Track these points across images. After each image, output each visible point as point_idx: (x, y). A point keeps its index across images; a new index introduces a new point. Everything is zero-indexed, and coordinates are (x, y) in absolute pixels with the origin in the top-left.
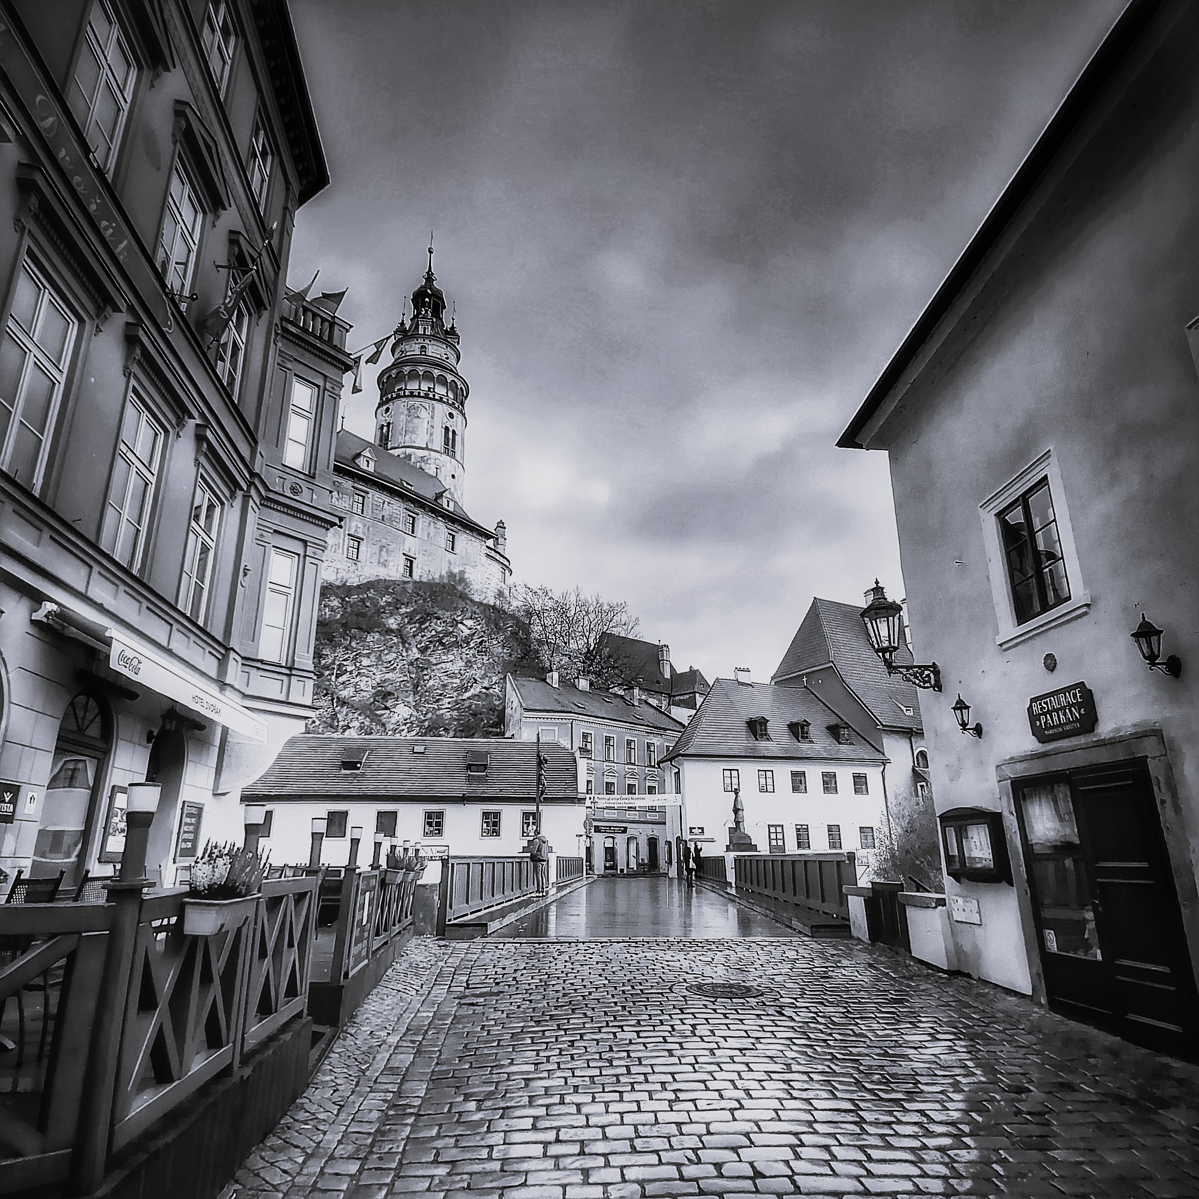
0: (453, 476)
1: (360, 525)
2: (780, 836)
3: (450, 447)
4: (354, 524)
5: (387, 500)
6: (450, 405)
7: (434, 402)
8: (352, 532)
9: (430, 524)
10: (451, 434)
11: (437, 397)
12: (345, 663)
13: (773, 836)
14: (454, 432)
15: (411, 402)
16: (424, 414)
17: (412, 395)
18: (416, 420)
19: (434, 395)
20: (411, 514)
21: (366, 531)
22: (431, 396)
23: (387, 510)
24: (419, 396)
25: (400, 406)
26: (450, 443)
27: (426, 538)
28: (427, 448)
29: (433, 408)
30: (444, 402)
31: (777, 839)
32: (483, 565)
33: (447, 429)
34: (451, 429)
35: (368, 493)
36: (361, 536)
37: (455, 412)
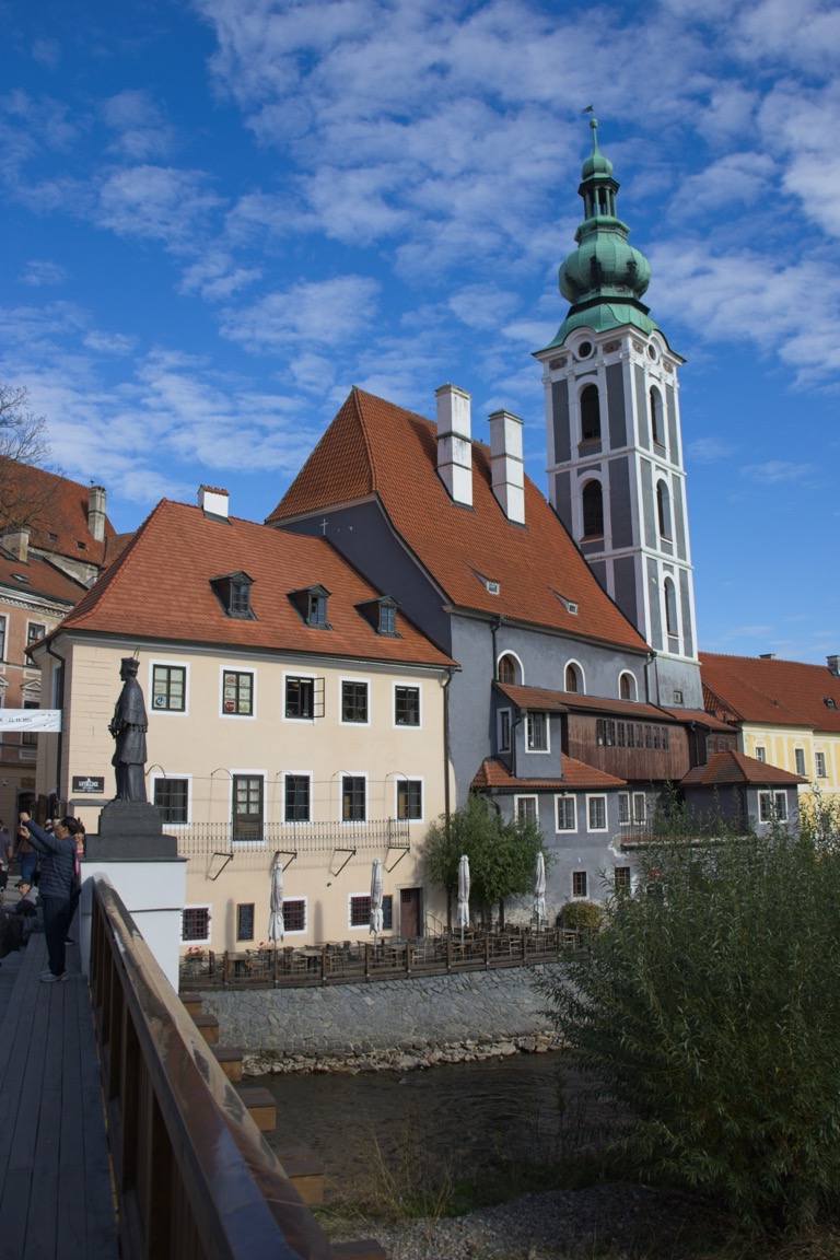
2: (254, 797)
13: (242, 797)
31: (248, 802)
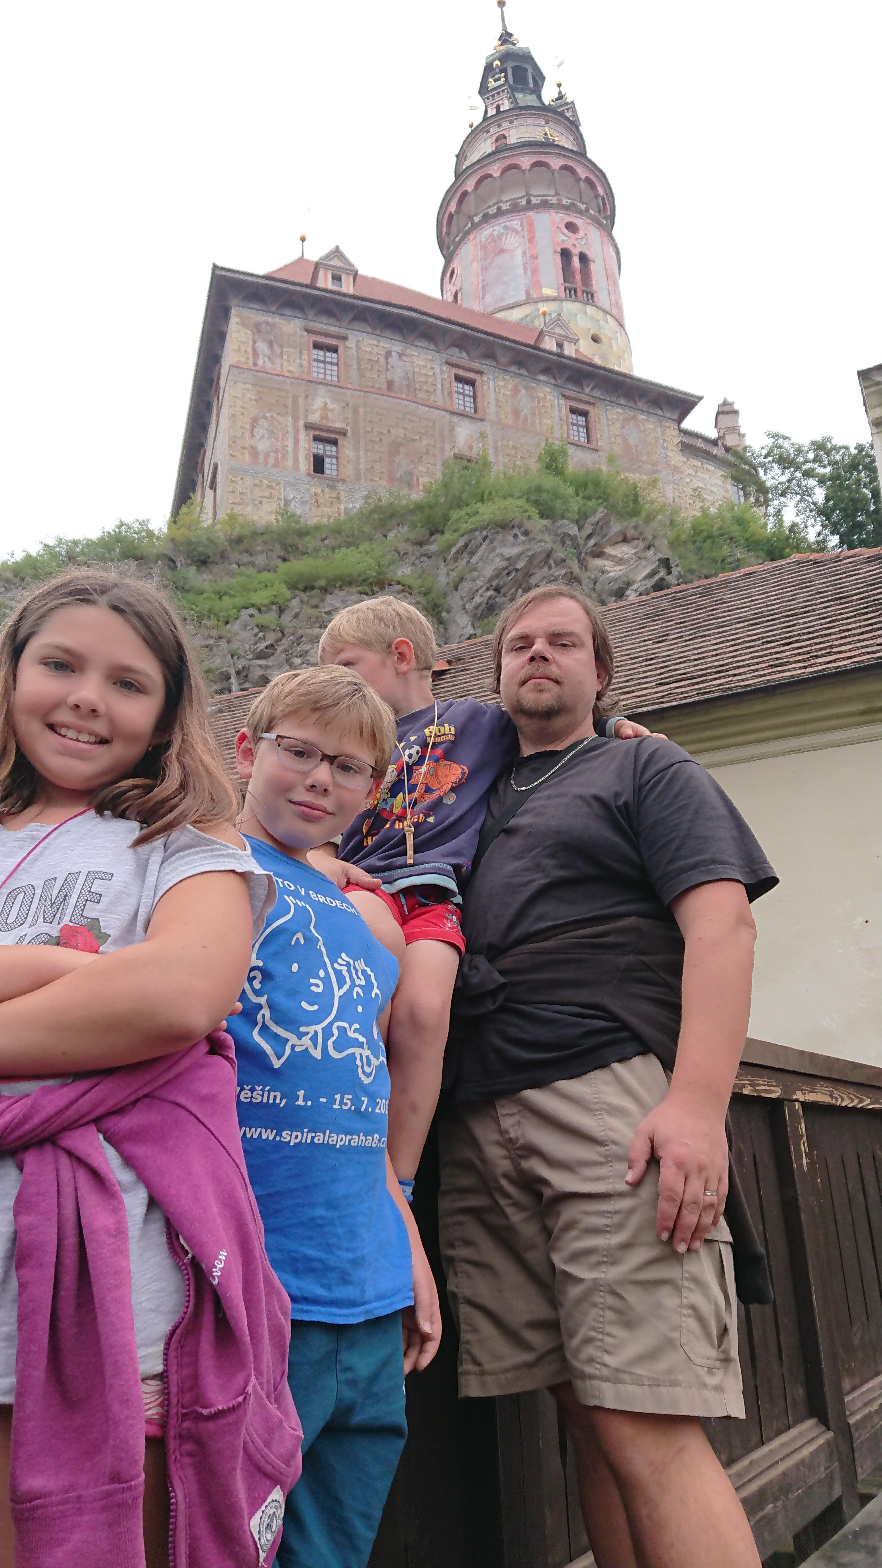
0: (595, 339)
1: (331, 406)
3: (579, 285)
4: (318, 403)
5: (397, 347)
6: (567, 208)
7: (531, 214)
8: (315, 418)
9: (516, 391)
10: (576, 261)
11: (534, 201)
12: (261, 662)
14: (583, 258)
15: (485, 233)
16: (514, 243)
17: (487, 218)
18: (500, 260)
19: (529, 202)
20: (461, 373)
21: (349, 415)
22: (523, 202)
23: (398, 369)
24: (500, 213)
25: (468, 253)
26: (578, 277)
27: (510, 421)
28: (529, 300)
29: (531, 224)
30: (552, 206)
32: (676, 469)
33: (565, 254)
34: (575, 252)
35: (345, 338)
36: (338, 425)
37: (579, 221)
